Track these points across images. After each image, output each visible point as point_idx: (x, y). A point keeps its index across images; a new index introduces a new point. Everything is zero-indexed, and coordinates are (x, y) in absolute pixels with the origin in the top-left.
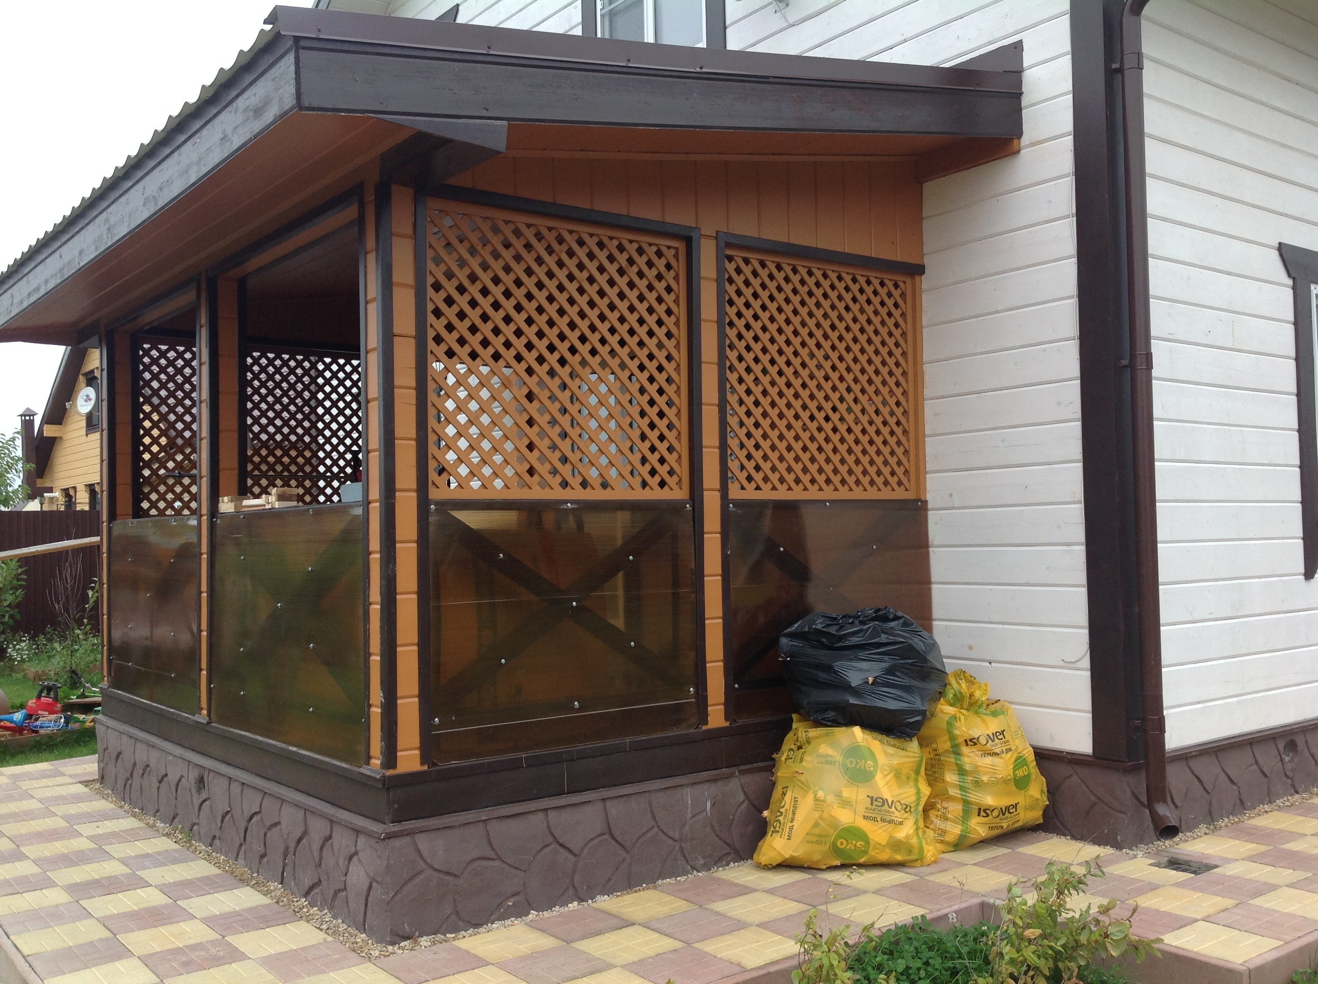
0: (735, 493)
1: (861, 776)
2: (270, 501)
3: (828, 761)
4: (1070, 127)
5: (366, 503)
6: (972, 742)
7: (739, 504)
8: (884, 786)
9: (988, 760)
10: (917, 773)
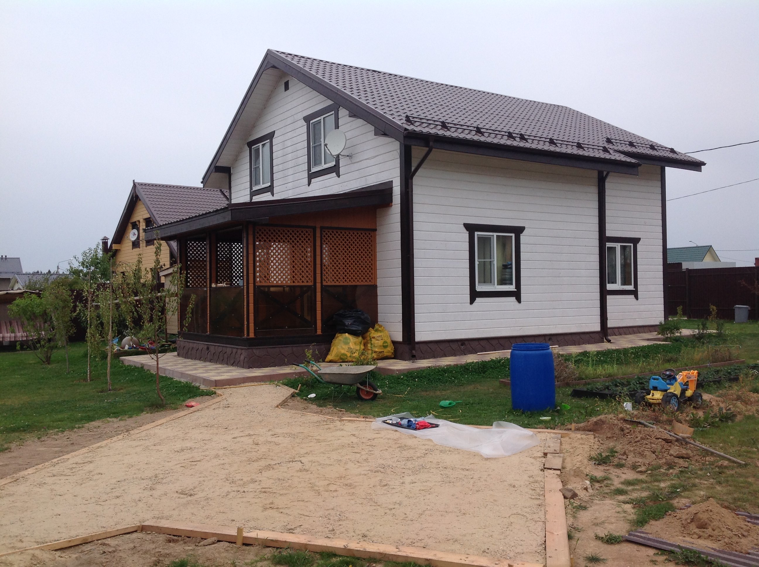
0: (324, 283)
1: (347, 343)
2: (224, 285)
3: (340, 340)
4: (400, 202)
5: (244, 286)
6: (374, 338)
7: (325, 286)
8: (352, 345)
9: (377, 341)
10: (361, 343)
